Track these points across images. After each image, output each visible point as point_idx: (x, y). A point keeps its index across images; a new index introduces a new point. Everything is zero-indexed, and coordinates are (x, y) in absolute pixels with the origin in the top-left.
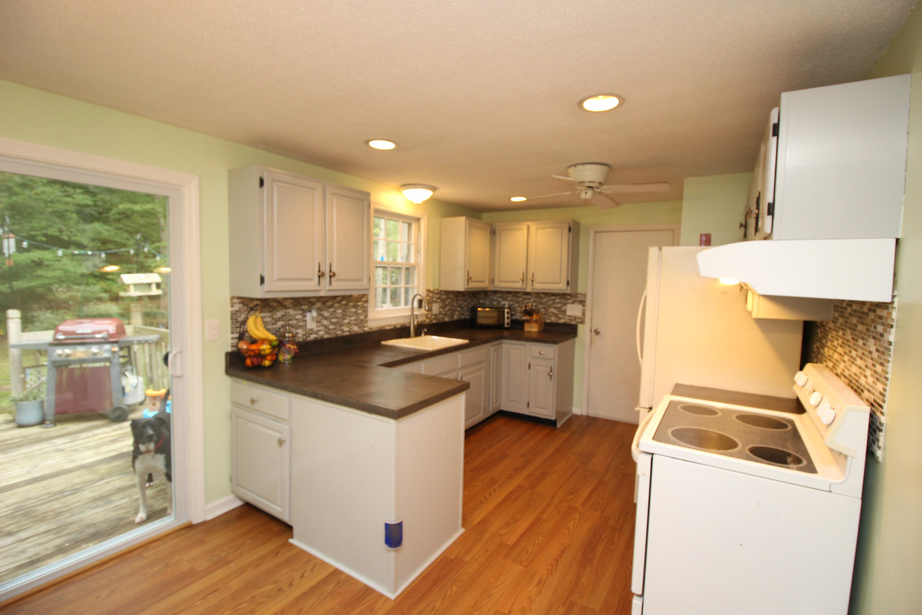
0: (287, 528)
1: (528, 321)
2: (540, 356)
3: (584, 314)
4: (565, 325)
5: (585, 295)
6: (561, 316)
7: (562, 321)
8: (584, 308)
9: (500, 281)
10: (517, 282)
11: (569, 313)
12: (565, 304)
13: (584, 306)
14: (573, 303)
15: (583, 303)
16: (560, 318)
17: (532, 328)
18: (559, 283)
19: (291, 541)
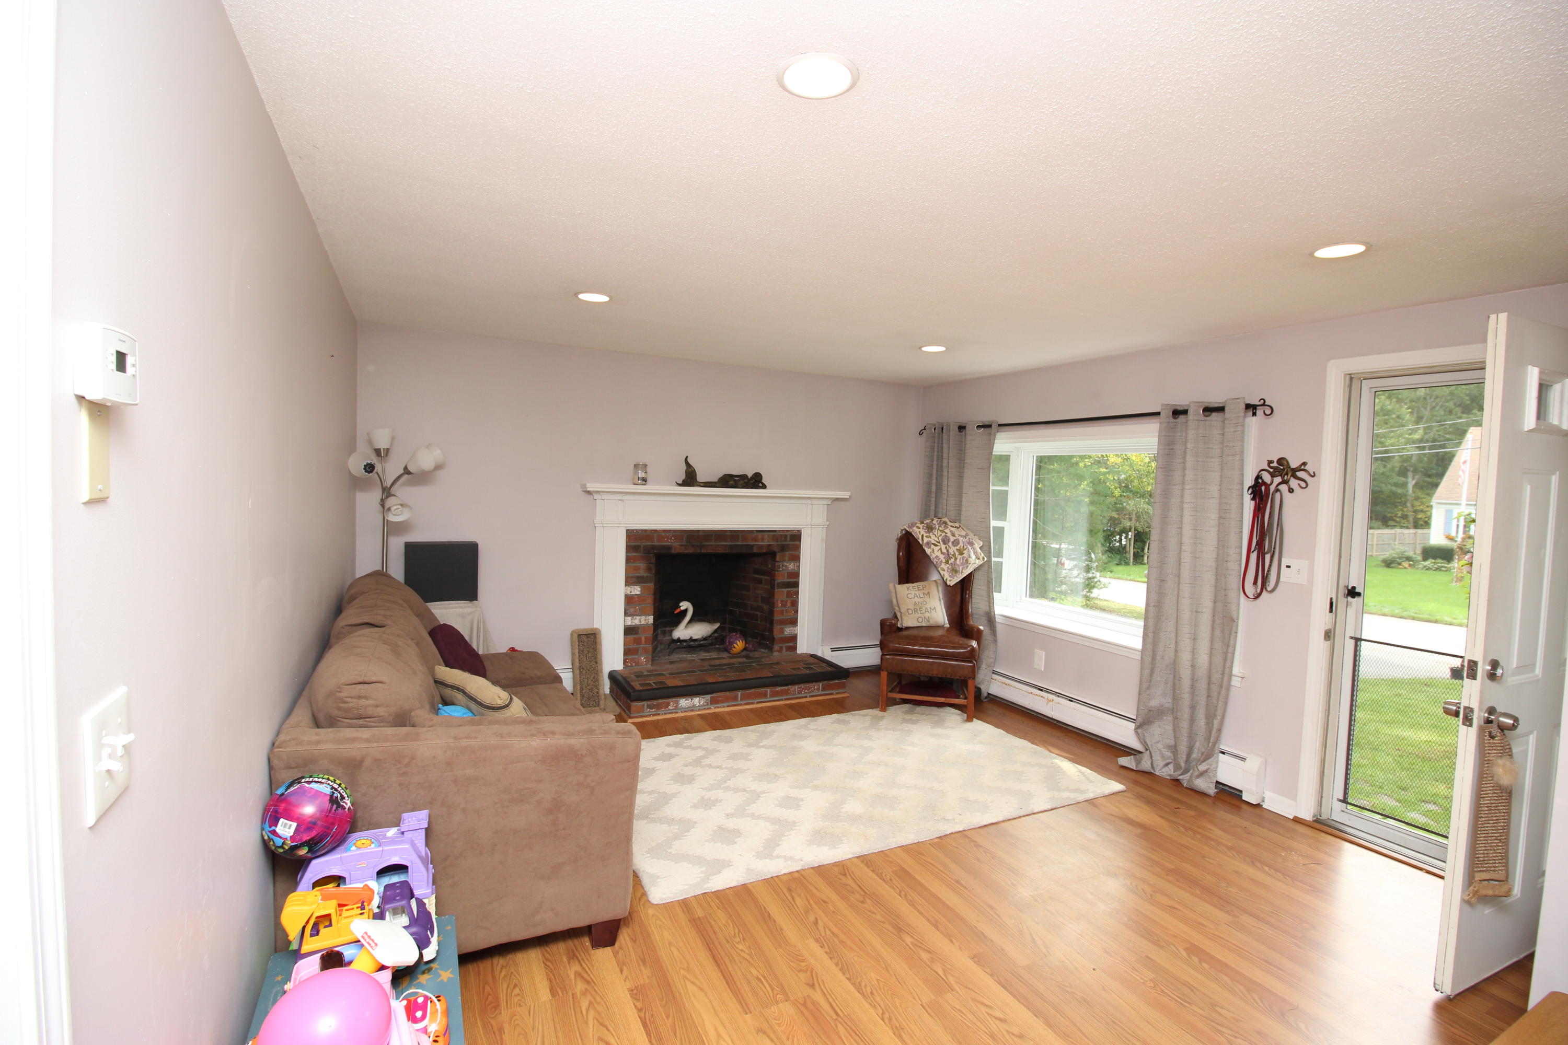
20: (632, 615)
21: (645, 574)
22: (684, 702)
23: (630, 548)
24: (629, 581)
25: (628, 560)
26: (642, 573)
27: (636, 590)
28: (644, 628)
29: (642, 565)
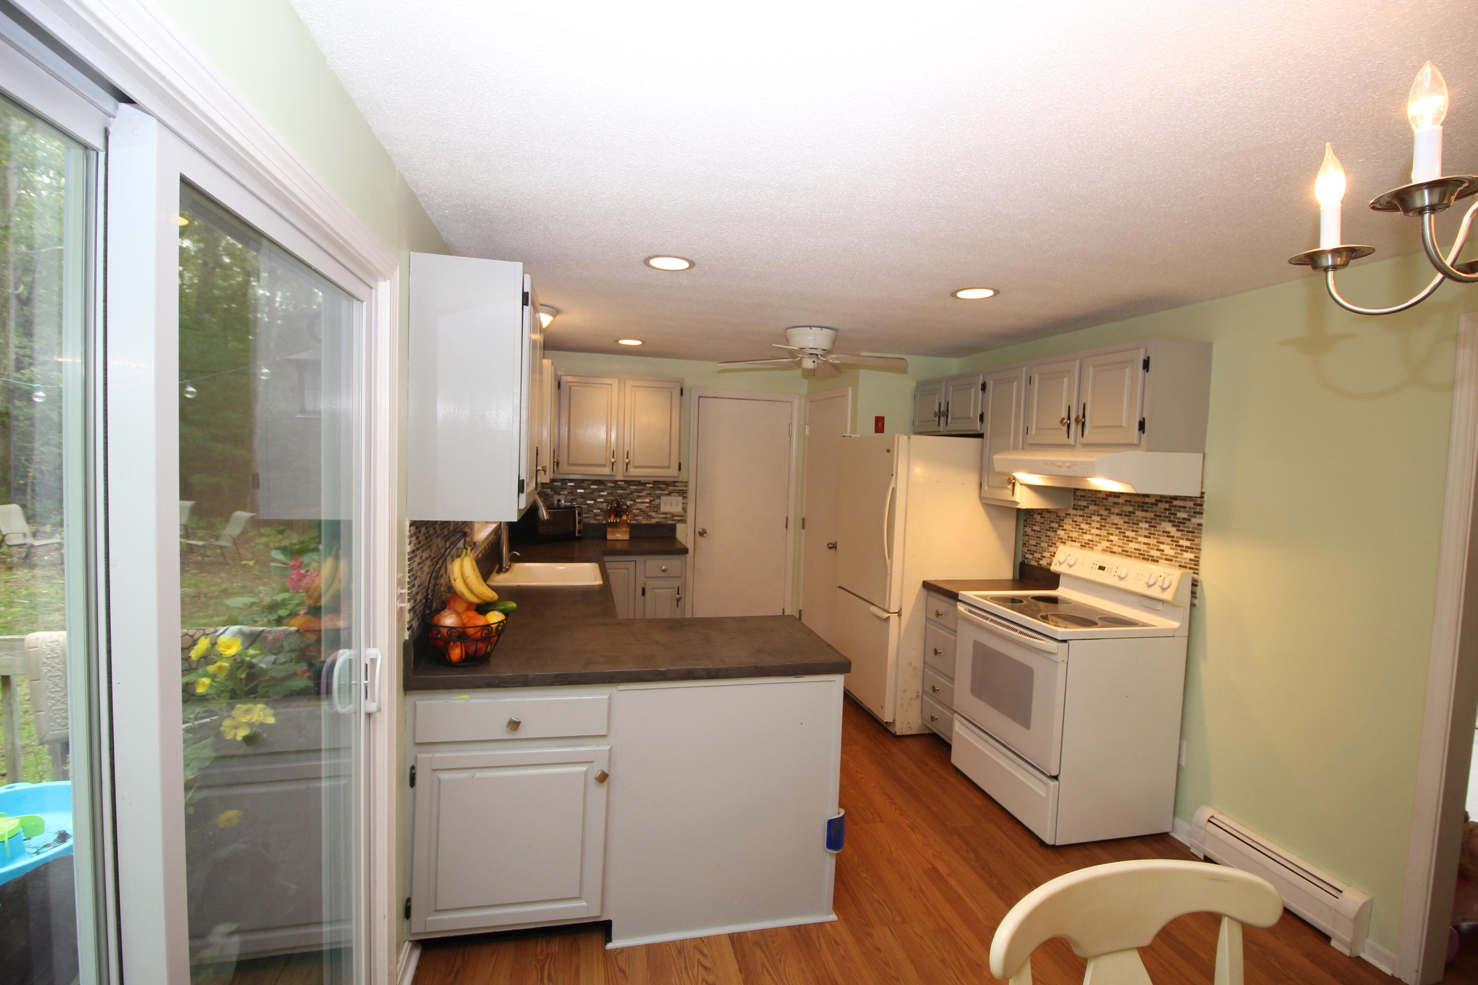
0: (603, 929)
1: (614, 525)
2: (663, 574)
3: (685, 510)
4: (658, 525)
5: (686, 483)
6: (653, 514)
7: (653, 521)
8: (685, 501)
9: (569, 464)
10: (604, 466)
11: (663, 509)
12: (659, 497)
13: (685, 497)
14: (669, 494)
15: (683, 493)
16: (651, 517)
17: (621, 535)
18: (668, 467)
19: (615, 944)
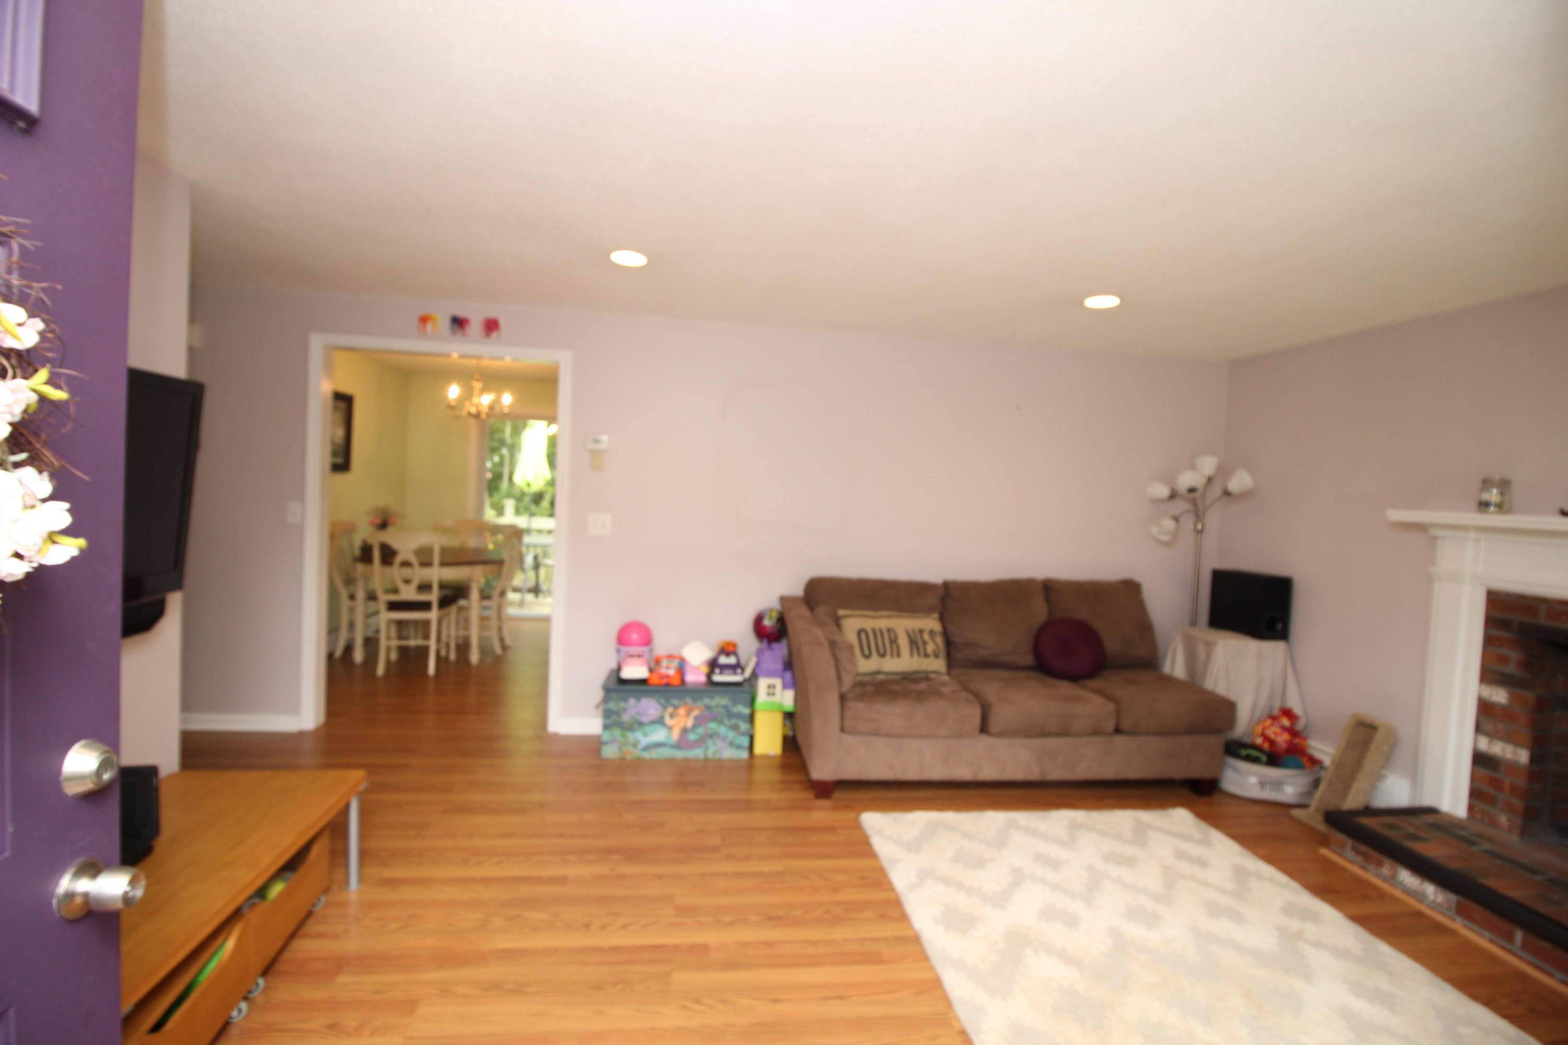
20: (1491, 736)
21: (1519, 673)
22: (1406, 877)
23: (1491, 622)
24: (1488, 675)
25: (1489, 641)
26: (1512, 668)
27: (1500, 696)
28: (1512, 767)
29: (1514, 655)
